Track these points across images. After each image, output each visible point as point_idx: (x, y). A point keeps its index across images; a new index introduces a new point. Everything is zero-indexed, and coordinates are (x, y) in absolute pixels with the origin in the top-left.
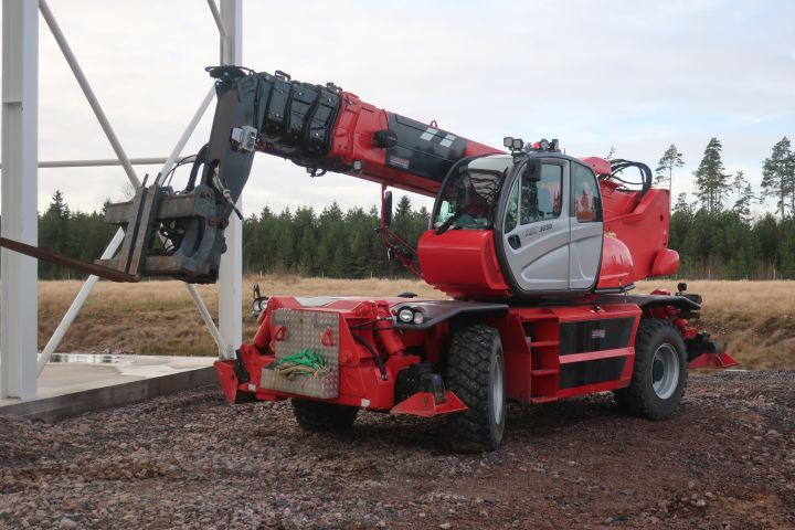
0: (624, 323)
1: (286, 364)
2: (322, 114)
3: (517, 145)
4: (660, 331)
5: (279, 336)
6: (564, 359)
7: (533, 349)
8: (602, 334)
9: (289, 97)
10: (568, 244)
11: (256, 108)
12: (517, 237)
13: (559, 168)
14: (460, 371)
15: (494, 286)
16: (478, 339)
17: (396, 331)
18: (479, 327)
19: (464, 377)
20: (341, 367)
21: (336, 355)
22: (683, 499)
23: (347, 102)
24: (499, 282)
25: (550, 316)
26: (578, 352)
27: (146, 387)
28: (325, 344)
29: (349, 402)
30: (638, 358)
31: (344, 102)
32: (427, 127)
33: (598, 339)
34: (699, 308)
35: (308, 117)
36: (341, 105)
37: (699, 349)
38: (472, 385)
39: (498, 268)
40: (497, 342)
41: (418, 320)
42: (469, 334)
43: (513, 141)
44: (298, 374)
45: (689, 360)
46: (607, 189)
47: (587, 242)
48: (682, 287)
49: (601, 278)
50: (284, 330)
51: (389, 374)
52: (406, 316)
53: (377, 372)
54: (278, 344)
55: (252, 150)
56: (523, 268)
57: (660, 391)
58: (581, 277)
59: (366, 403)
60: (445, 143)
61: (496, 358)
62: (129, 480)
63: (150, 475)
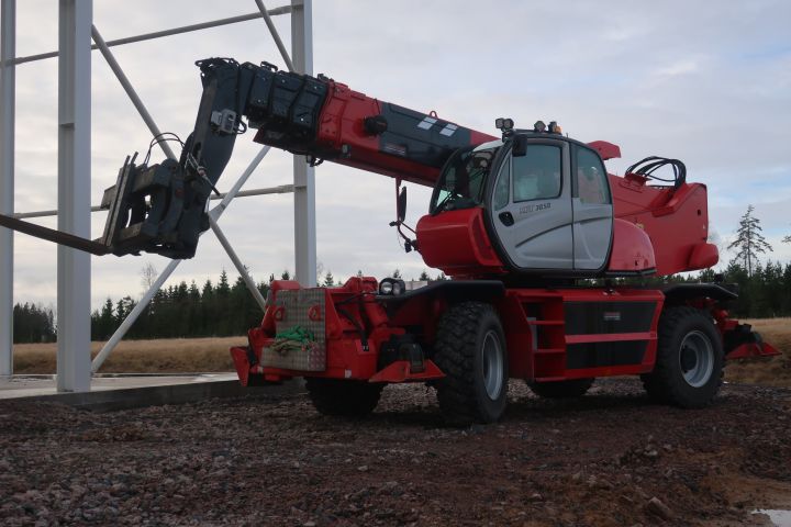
1: (279, 341)
2: (308, 101)
3: (508, 126)
4: (687, 317)
5: (278, 317)
6: (570, 339)
7: (538, 328)
8: (617, 316)
9: (273, 85)
10: (572, 224)
11: (237, 93)
12: (509, 214)
13: (558, 149)
15: (485, 262)
16: (466, 312)
18: (470, 301)
19: (449, 349)
20: (327, 340)
21: (323, 329)
22: (637, 451)
23: (334, 90)
24: (491, 258)
25: (554, 295)
26: (588, 333)
28: (312, 319)
29: (335, 374)
30: (662, 343)
31: (331, 91)
32: (426, 116)
33: (612, 322)
35: (294, 103)
36: (327, 93)
37: (739, 340)
38: (456, 356)
40: (490, 316)
41: (397, 291)
42: (457, 309)
43: (504, 121)
44: (289, 349)
46: (634, 183)
47: (594, 223)
49: (613, 260)
50: (282, 310)
51: (371, 344)
53: (358, 342)
54: (278, 323)
55: (231, 131)
56: (518, 246)
57: (693, 380)
58: (589, 258)
59: (348, 374)
60: (446, 132)
61: (489, 333)
62: (106, 441)
63: (131, 439)
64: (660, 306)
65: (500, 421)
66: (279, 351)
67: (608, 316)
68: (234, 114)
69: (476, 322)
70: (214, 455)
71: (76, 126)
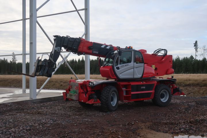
0: (152, 85)
1: (70, 93)
2: (76, 43)
4: (162, 87)
5: (71, 87)
6: (132, 93)
8: (144, 88)
10: (134, 68)
11: (61, 43)
12: (118, 67)
13: (131, 52)
14: (103, 95)
16: (107, 88)
17: (90, 87)
18: (109, 86)
20: (79, 94)
21: (78, 91)
24: (114, 77)
25: (129, 84)
26: (137, 91)
29: (80, 101)
30: (155, 93)
31: (81, 41)
32: (103, 44)
34: (175, 82)
35: (73, 44)
37: (176, 91)
38: (105, 98)
39: (114, 74)
40: (114, 89)
41: (92, 85)
43: (118, 47)
47: (141, 67)
49: (143, 75)
50: (71, 86)
51: (87, 95)
52: (90, 84)
53: (84, 95)
54: (71, 89)
55: (59, 52)
56: (120, 74)
57: (163, 101)
58: (137, 75)
59: (82, 101)
60: (108, 48)
61: (113, 92)
62: (34, 114)
63: (38, 113)
64: (155, 85)
65: (114, 111)
66: (70, 95)
67: (142, 88)
68: (60, 48)
69: (109, 91)
70: (50, 120)
71: (33, 43)
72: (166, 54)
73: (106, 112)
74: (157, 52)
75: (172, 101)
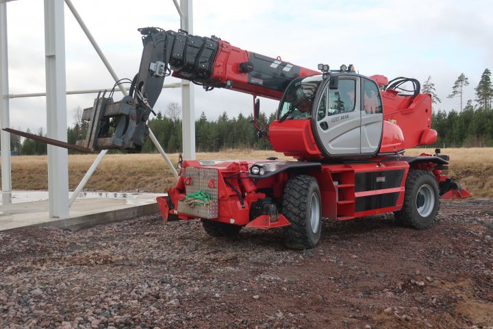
0: (397, 173)
1: (189, 199)
2: (207, 54)
3: (326, 69)
4: (421, 177)
5: (187, 183)
6: (357, 195)
7: (339, 189)
8: (383, 179)
9: (186, 44)
10: (360, 127)
11: (165, 50)
12: (326, 123)
13: (354, 81)
14: (289, 202)
15: (312, 152)
16: (301, 183)
17: (251, 179)
18: (302, 176)
19: (292, 206)
20: (219, 200)
21: (216, 193)
22: (411, 281)
23: (222, 46)
24: (315, 150)
25: (349, 169)
26: (367, 190)
27: (136, 211)
28: (209, 186)
29: (224, 220)
30: (406, 193)
31: (220, 47)
32: (274, 60)
33: (380, 183)
34: (447, 163)
35: (198, 56)
36: (218, 48)
37: (447, 187)
38: (295, 210)
39: (313, 141)
40: (314, 185)
41: (262, 173)
42: (296, 180)
43: (323, 66)
44: (196, 204)
45: (442, 194)
46: (391, 94)
47: (373, 125)
48: (438, 151)
49: (382, 146)
50: (190, 179)
51: (246, 204)
52: (256, 171)
53: (239, 203)
54: (187, 187)
55: (162, 75)
56: (330, 141)
57: (422, 213)
58: (369, 146)
59: (232, 221)
60: (286, 69)
61: (313, 194)
62: (92, 265)
63: (105, 262)
64: (407, 171)
65: (318, 244)
66: (190, 205)
67: (378, 180)
68: (164, 64)
69: (307, 189)
71: (57, 57)
72: (417, 92)
73: (299, 250)
74: (391, 86)
75: (440, 213)
